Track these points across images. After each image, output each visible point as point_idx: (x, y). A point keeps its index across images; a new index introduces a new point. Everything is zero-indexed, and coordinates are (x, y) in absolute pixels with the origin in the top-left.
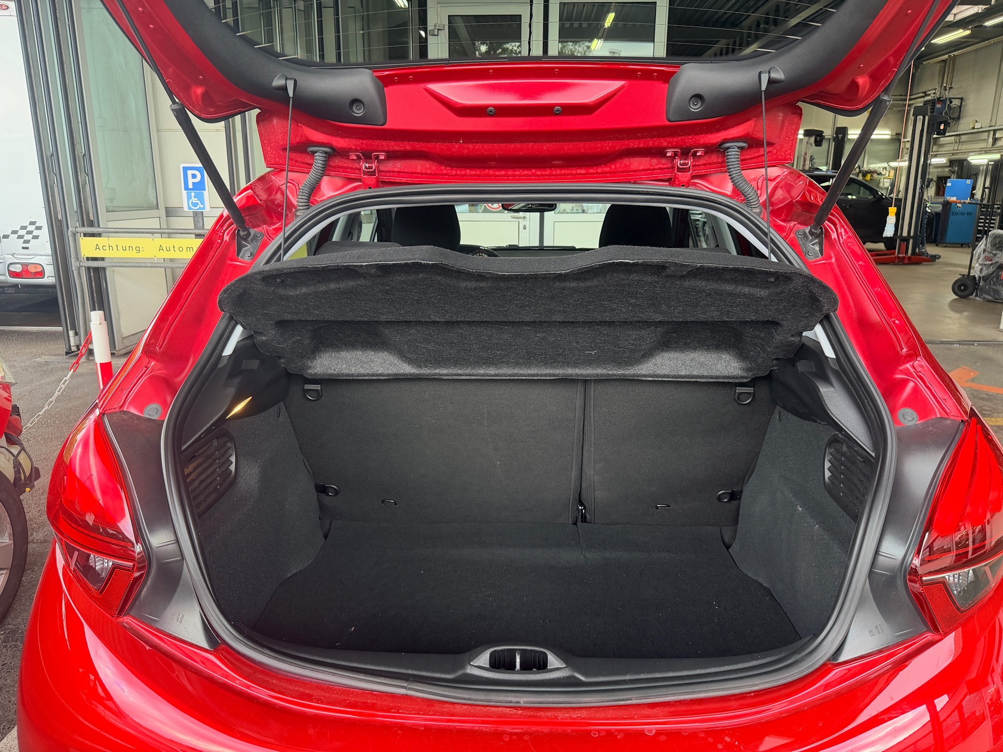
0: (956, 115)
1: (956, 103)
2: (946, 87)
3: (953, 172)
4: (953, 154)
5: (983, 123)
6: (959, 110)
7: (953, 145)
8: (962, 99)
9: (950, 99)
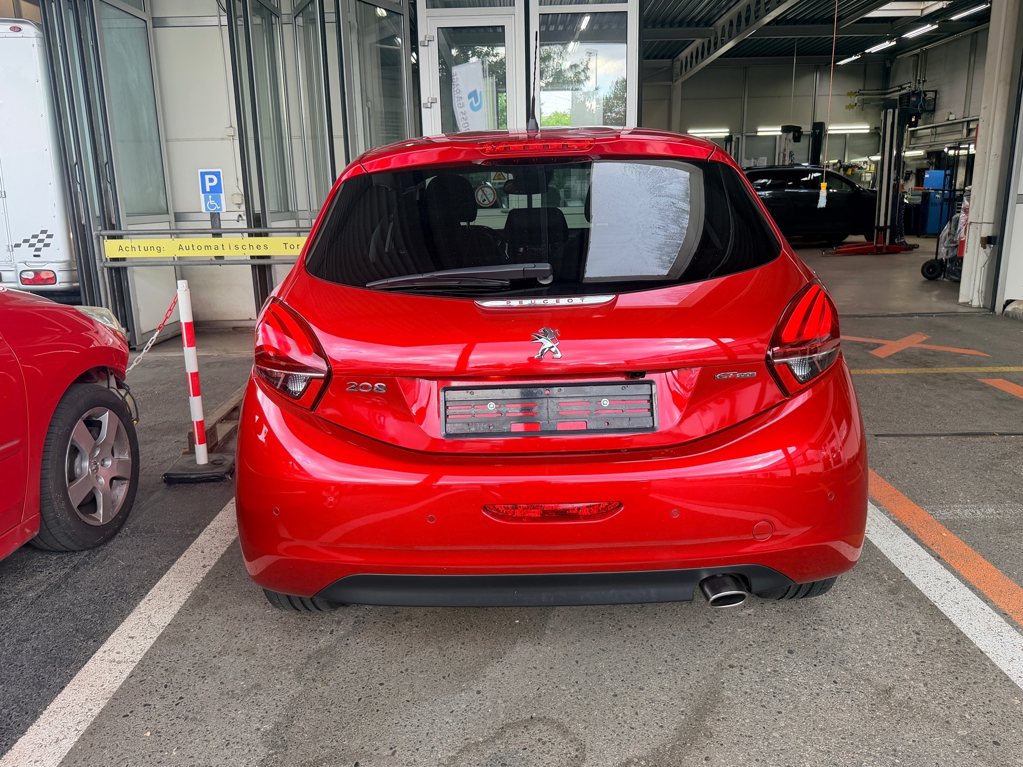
0: (931, 108)
1: (930, 95)
2: (919, 80)
3: (931, 164)
4: (931, 146)
5: (956, 114)
6: (933, 103)
7: (930, 137)
8: (936, 92)
9: (925, 92)
